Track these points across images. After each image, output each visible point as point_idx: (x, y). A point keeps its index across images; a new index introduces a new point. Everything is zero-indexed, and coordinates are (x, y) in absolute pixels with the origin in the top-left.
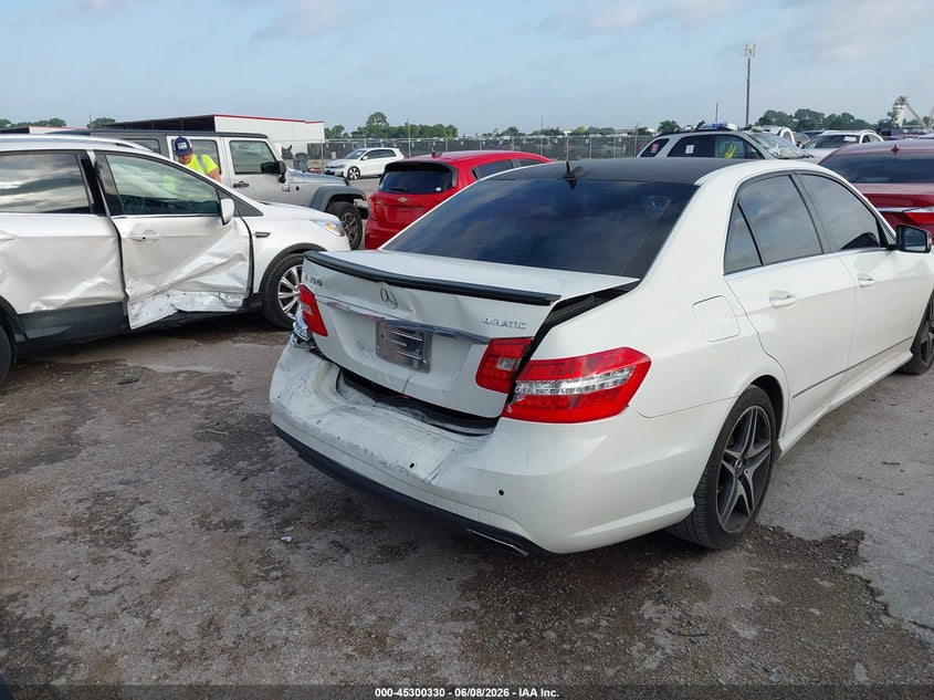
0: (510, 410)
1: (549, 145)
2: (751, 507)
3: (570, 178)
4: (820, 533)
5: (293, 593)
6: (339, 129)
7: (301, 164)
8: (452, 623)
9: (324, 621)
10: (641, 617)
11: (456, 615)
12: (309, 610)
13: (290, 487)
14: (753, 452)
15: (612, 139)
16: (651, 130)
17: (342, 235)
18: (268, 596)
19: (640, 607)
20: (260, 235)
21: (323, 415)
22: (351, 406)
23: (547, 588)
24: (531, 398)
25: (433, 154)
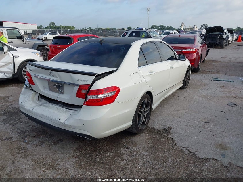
0: (85, 103)
1: (99, 32)
2: (146, 123)
3: (101, 42)
4: (162, 128)
5: (28, 156)
6: (41, 26)
7: (30, 36)
8: (72, 159)
9: (36, 163)
10: (120, 152)
11: (73, 157)
12: (32, 160)
13: (27, 127)
14: (146, 110)
15: (115, 31)
16: (125, 29)
17: (41, 56)
18: (20, 157)
19: (120, 149)
20: (16, 57)
21: (34, 107)
22: (42, 104)
23: (97, 148)
24: (91, 100)
25: (67, 34)
